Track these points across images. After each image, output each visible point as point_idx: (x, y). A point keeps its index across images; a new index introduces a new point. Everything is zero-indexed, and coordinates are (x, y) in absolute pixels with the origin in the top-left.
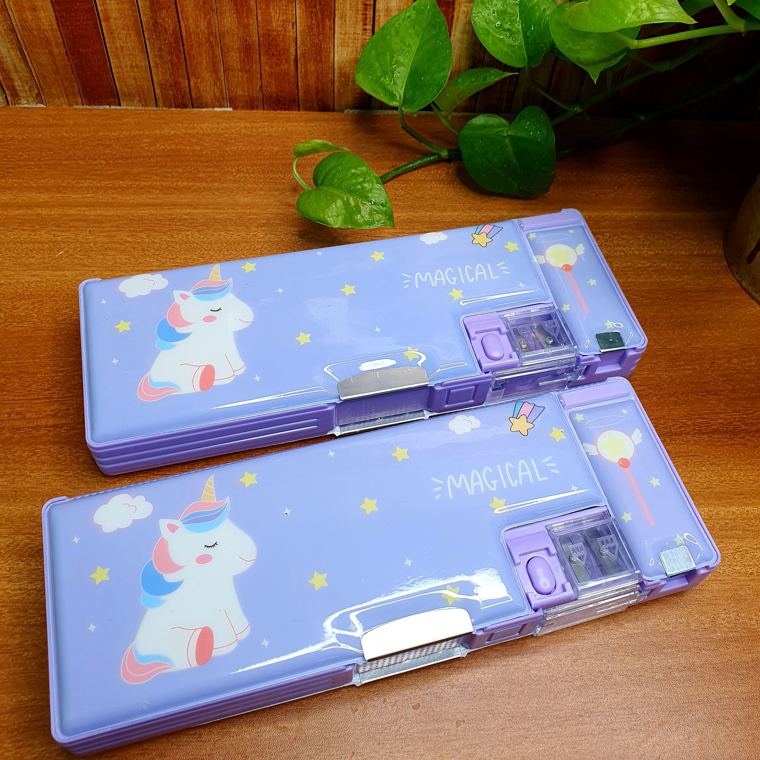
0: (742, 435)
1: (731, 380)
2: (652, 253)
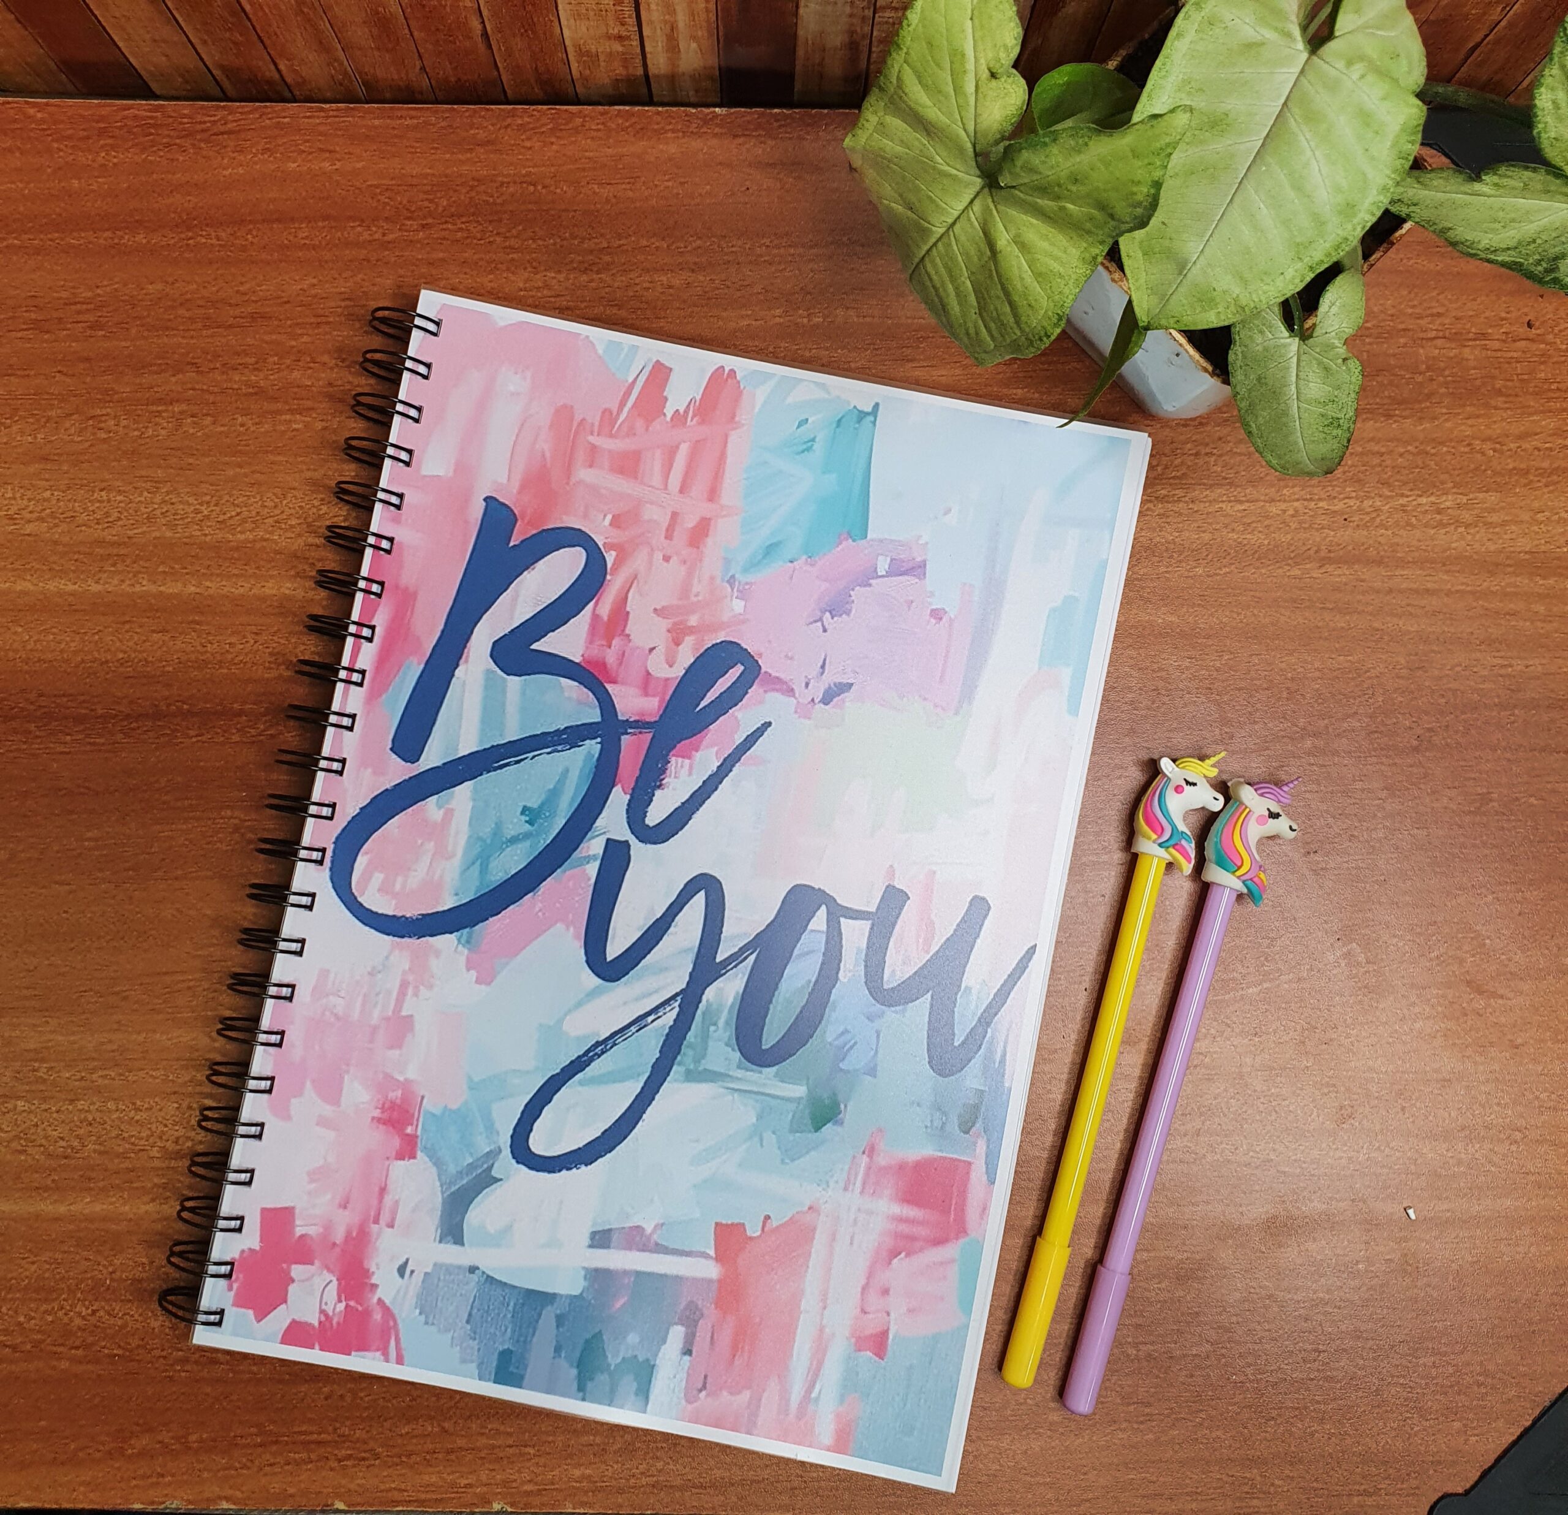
0: (39, 713)
1: (25, 816)
2: (81, 1104)
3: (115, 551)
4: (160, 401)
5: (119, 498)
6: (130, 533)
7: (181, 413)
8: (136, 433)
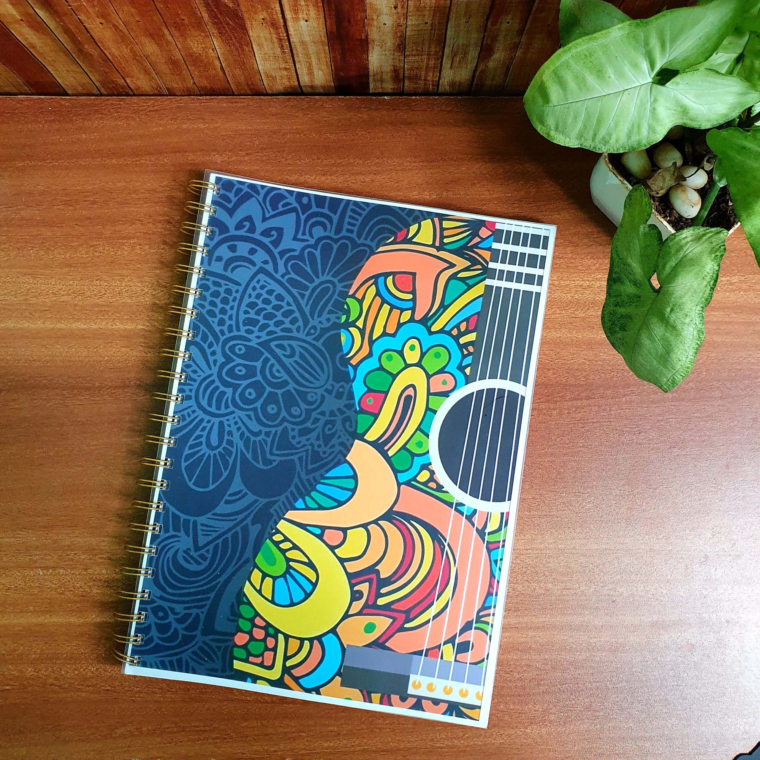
3: (103, 309)
4: (124, 238)
5: (105, 284)
6: (111, 300)
7: (135, 243)
8: (113, 253)
